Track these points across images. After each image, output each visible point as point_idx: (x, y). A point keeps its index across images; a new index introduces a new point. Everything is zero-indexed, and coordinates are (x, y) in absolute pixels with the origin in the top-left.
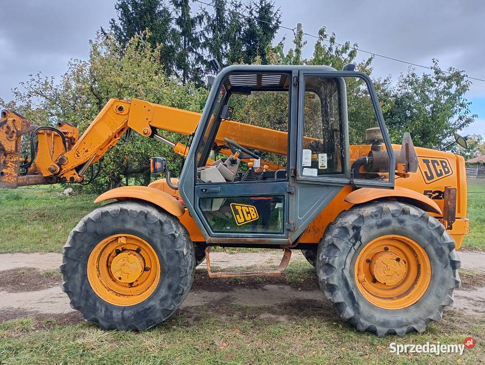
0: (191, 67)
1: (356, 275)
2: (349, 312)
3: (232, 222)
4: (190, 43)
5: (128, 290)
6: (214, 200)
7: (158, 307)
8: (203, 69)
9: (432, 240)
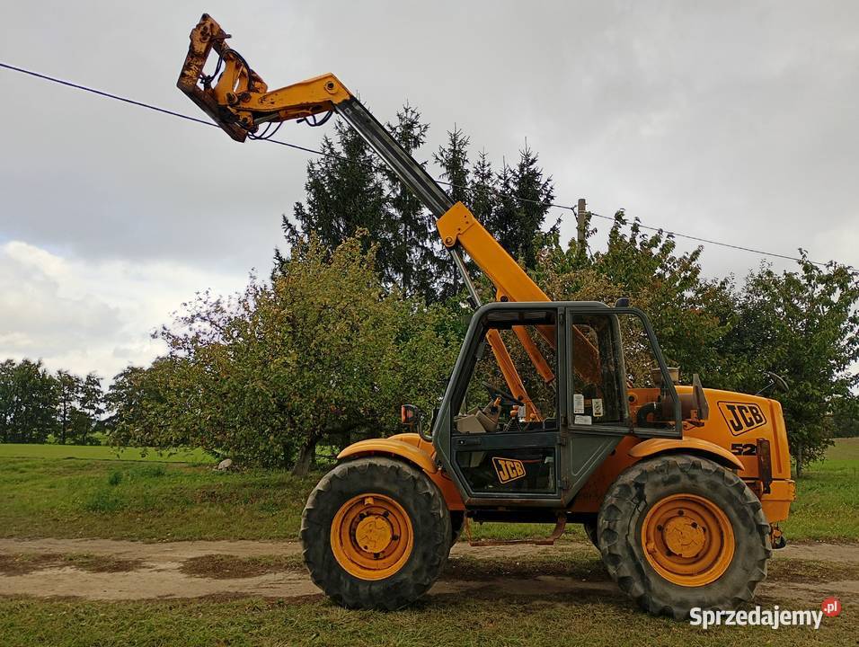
0: (415, 269)
1: (644, 544)
2: (638, 588)
3: (496, 479)
4: (413, 233)
5: (374, 563)
6: (474, 454)
7: (411, 581)
8: (433, 271)
9: (731, 499)
